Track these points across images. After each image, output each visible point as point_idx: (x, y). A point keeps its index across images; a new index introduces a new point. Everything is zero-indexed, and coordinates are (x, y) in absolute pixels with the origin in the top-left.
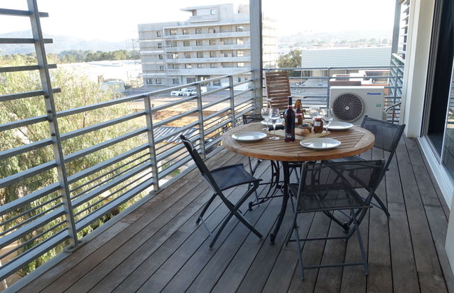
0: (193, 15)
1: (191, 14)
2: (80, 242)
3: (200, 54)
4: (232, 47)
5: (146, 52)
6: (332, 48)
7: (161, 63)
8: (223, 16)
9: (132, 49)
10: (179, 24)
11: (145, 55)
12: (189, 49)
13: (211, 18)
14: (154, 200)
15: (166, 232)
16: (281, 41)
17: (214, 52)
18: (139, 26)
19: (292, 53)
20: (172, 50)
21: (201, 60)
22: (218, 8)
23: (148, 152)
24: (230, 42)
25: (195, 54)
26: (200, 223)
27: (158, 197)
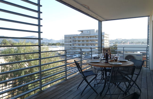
0: (82, 32)
1: (81, 32)
2: (42, 90)
3: (83, 45)
4: (94, 43)
5: (66, 43)
6: (128, 44)
7: (70, 47)
8: (91, 33)
9: (62, 42)
10: (77, 35)
11: (66, 44)
12: (80, 43)
13: (87, 34)
14: (65, 82)
15: (68, 90)
16: (110, 42)
17: (88, 44)
18: (65, 35)
19: (114, 45)
20: (74, 43)
21: (83, 47)
22: (90, 30)
23: (64, 67)
24: (93, 41)
25: (82, 44)
26: (78, 89)
27: (66, 81)
